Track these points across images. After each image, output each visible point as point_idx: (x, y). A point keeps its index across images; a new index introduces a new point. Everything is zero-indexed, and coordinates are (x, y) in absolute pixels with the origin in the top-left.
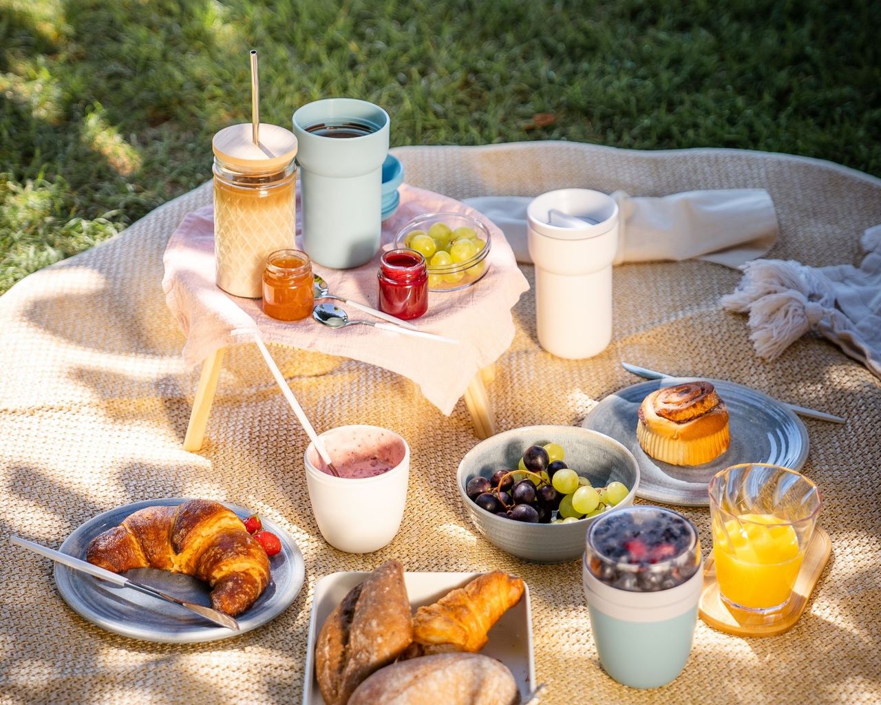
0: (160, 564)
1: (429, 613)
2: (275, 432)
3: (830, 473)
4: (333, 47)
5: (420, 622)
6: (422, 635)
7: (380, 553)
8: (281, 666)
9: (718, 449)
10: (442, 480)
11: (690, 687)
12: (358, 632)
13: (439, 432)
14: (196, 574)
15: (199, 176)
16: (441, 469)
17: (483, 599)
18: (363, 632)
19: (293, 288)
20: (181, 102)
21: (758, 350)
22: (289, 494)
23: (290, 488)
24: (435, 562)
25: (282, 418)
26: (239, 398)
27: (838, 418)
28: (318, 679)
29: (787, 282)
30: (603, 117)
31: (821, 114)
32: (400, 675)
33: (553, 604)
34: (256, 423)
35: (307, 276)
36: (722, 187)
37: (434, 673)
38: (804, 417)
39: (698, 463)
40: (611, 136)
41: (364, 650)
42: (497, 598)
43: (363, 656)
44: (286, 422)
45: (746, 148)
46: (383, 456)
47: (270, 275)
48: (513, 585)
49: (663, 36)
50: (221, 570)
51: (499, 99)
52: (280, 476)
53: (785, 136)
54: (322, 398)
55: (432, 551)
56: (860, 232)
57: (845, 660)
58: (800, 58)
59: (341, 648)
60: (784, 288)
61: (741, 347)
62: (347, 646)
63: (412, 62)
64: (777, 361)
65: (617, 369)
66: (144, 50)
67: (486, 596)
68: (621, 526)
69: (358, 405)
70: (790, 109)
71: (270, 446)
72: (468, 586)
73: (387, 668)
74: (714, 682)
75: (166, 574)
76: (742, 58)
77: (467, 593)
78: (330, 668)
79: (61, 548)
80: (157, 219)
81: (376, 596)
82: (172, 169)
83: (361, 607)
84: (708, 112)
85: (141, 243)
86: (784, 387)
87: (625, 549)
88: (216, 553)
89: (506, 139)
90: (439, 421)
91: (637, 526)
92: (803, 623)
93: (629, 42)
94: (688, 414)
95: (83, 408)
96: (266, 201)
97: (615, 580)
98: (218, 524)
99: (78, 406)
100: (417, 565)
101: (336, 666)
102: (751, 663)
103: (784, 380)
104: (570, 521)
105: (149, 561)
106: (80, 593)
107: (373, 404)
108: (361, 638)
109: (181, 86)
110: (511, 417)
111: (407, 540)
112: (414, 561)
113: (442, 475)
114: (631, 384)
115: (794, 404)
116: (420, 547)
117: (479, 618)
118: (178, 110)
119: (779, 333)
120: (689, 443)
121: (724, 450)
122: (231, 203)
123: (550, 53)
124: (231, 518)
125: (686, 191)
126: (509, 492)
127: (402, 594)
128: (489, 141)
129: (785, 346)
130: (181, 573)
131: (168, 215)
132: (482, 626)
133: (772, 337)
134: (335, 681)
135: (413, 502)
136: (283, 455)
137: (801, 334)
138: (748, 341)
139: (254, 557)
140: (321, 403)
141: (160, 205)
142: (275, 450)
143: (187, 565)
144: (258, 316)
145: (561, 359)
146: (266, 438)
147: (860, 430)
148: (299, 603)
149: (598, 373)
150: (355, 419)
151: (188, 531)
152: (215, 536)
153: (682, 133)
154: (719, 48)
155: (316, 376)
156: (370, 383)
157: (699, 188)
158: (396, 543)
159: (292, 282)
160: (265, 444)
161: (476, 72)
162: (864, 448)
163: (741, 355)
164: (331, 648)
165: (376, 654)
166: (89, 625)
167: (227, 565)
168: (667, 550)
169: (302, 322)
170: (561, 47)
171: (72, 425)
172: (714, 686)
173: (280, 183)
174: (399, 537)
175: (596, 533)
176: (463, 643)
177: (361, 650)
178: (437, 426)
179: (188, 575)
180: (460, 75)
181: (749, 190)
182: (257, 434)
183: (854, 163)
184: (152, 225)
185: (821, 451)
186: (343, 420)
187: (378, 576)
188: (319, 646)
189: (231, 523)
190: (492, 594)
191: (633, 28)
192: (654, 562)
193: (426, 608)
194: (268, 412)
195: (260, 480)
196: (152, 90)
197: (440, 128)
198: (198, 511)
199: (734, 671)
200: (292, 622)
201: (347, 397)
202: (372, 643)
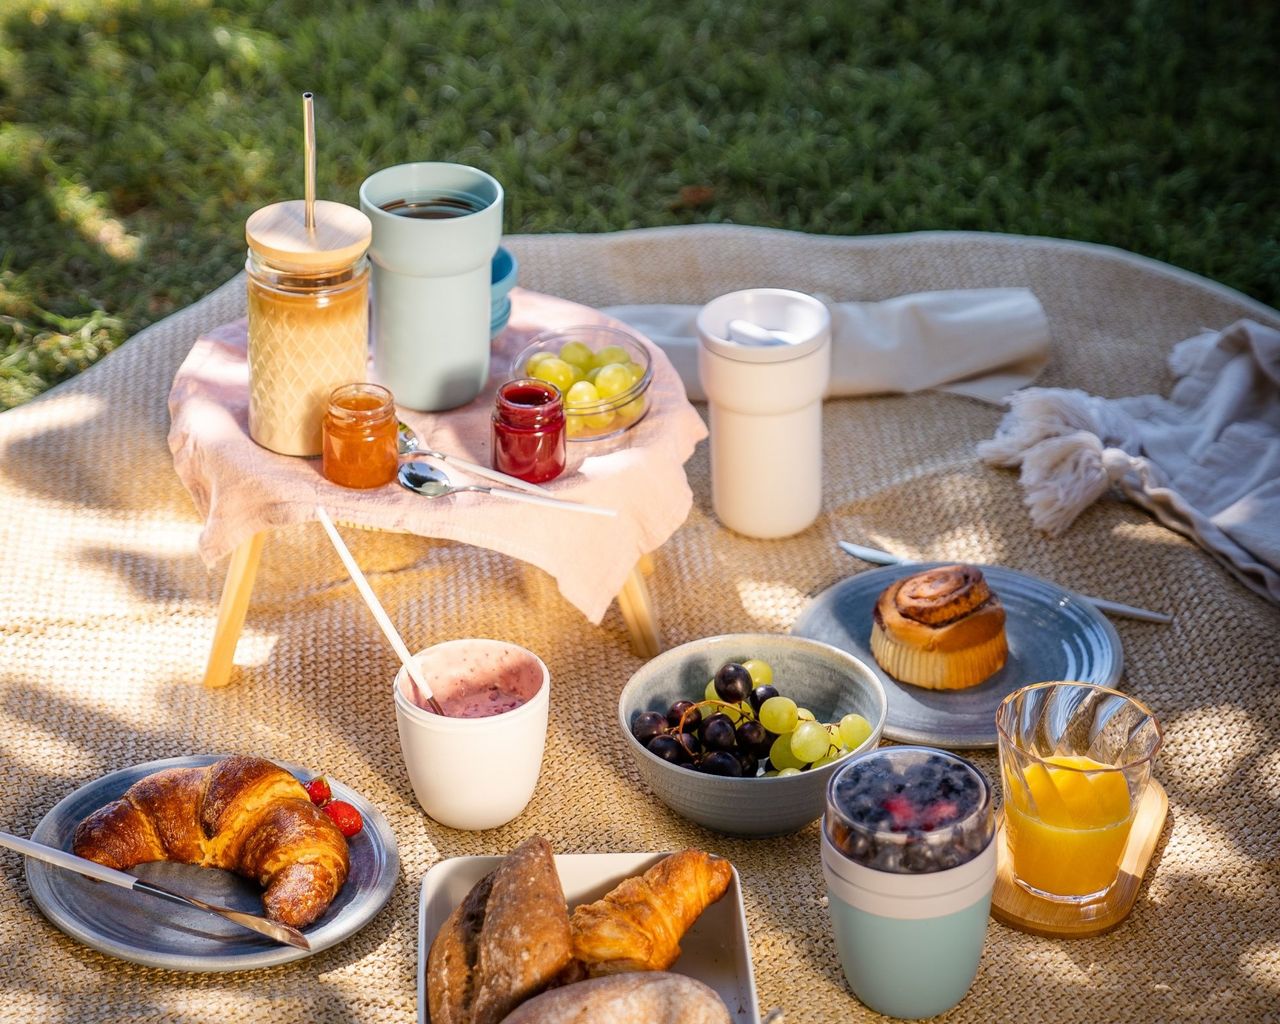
0: (184, 855)
1: (594, 914)
2: (339, 655)
3: (1156, 696)
4: (381, 96)
5: (580, 928)
6: (585, 948)
7: (506, 829)
8: (374, 1001)
9: (992, 664)
10: (591, 719)
11: (981, 1015)
12: (492, 946)
13: (581, 648)
14: (239, 868)
15: (198, 286)
16: (588, 704)
17: (673, 891)
18: (499, 945)
19: (371, 439)
20: (162, 179)
21: (1036, 521)
22: (367, 745)
23: (367, 736)
24: (590, 839)
25: (348, 634)
26: (280, 608)
27: (1159, 616)
28: (432, 1018)
29: (1074, 421)
30: (783, 190)
31: (1096, 183)
32: (560, 1008)
33: (770, 897)
34: (310, 643)
35: (388, 422)
36: (962, 286)
37: (611, 1003)
38: (1112, 615)
39: (962, 685)
40: (795, 217)
41: (502, 973)
42: (693, 889)
43: (501, 981)
44: (353, 639)
45: (991, 230)
46: (508, 684)
47: (335, 421)
48: (716, 869)
49: (858, 74)
50: (278, 860)
51: (630, 165)
52: (351, 718)
53: (1045, 213)
54: (404, 604)
55: (585, 823)
56: (1168, 348)
57: (1203, 969)
58: (1055, 104)
59: (466, 971)
60: (1071, 429)
61: (1011, 516)
62: (475, 968)
63: (498, 115)
64: (1063, 535)
65: (833, 551)
66: (104, 106)
67: (677, 887)
68: (876, 776)
69: (459, 612)
70: (1050, 175)
71: (333, 676)
72: (648, 873)
73: (541, 996)
74: (1015, 1006)
75: (193, 869)
76: (973, 104)
77: (647, 882)
78: (450, 1001)
79: (33, 836)
80: (141, 349)
81: (516, 890)
82: (156, 277)
83: (495, 907)
84: (932, 181)
85: (119, 384)
86: (1077, 573)
87: (884, 810)
88: (269, 835)
89: (644, 224)
90: (578, 634)
91: (898, 776)
92: (1137, 916)
93: (811, 84)
94: (947, 614)
95: (49, 628)
96: (327, 313)
97: (870, 856)
98: (270, 792)
99: (41, 626)
100: (564, 845)
101: (459, 998)
102: (1068, 976)
103: (1076, 562)
104: (790, 773)
105: (167, 850)
106: (67, 901)
107: (481, 610)
108: (497, 955)
109: (161, 158)
110: (684, 625)
111: (545, 809)
112: (559, 839)
113: (590, 712)
114: (857, 572)
115: (1094, 596)
116: (567, 819)
117: (668, 921)
118: (159, 192)
119: (1068, 494)
120: (950, 655)
121: (1000, 666)
122: (275, 318)
123: (697, 100)
124: (288, 782)
125: (910, 293)
126: (695, 733)
127: (554, 887)
128: (619, 227)
129: (1077, 513)
130: (216, 866)
131: (157, 342)
132: (672, 931)
133: (1057, 500)
134: (459, 1020)
135: (552, 753)
136: (353, 688)
137: (1096, 496)
138: (1021, 506)
139: (326, 839)
140: (403, 611)
141: (143, 328)
142: (340, 681)
143: (225, 854)
144: (316, 483)
145: (749, 538)
146: (326, 665)
147: (1194, 633)
148: (394, 906)
149: (805, 558)
150: (455, 631)
151: (226, 805)
152: (266, 810)
153: (899, 210)
154: (940, 90)
155: (393, 571)
156: (473, 579)
157: (929, 289)
158: (530, 814)
159: (368, 431)
160: (325, 673)
161: (592, 128)
162: (1202, 659)
163: (1013, 528)
164: (451, 971)
165: (520, 977)
166: (82, 949)
167: (286, 853)
168: (947, 810)
169: (383, 490)
170: (712, 92)
171: (33, 654)
172: (1016, 1012)
173: (346, 286)
174: (534, 803)
175: (839, 788)
176: (645, 959)
177: (497, 973)
178: (577, 640)
179: (226, 870)
180: (568, 134)
181: (1002, 291)
182: (312, 658)
183: (1147, 250)
184: (133, 359)
185: (1140, 665)
186: (440, 633)
187: (517, 861)
188: (433, 969)
189: (288, 789)
190: (685, 884)
191: (813, 64)
192: (929, 828)
193: (587, 906)
194: (325, 627)
195: (322, 726)
196: (118, 163)
197: (546, 209)
198: (240, 774)
199: (1043, 990)
200: (385, 936)
201: (441, 601)
202: (515, 961)
